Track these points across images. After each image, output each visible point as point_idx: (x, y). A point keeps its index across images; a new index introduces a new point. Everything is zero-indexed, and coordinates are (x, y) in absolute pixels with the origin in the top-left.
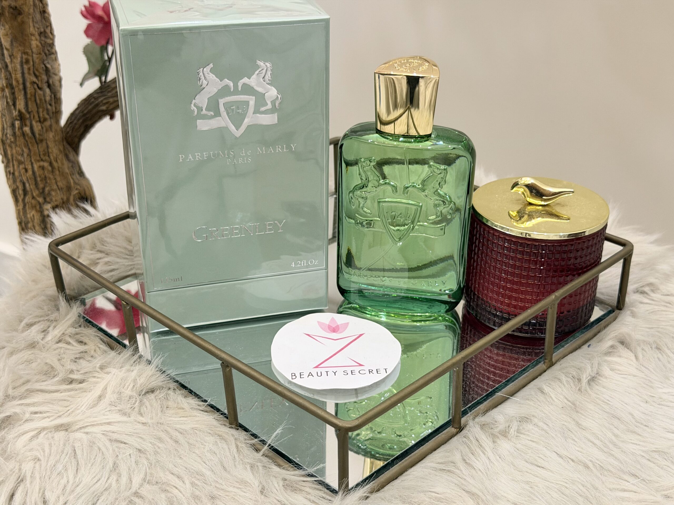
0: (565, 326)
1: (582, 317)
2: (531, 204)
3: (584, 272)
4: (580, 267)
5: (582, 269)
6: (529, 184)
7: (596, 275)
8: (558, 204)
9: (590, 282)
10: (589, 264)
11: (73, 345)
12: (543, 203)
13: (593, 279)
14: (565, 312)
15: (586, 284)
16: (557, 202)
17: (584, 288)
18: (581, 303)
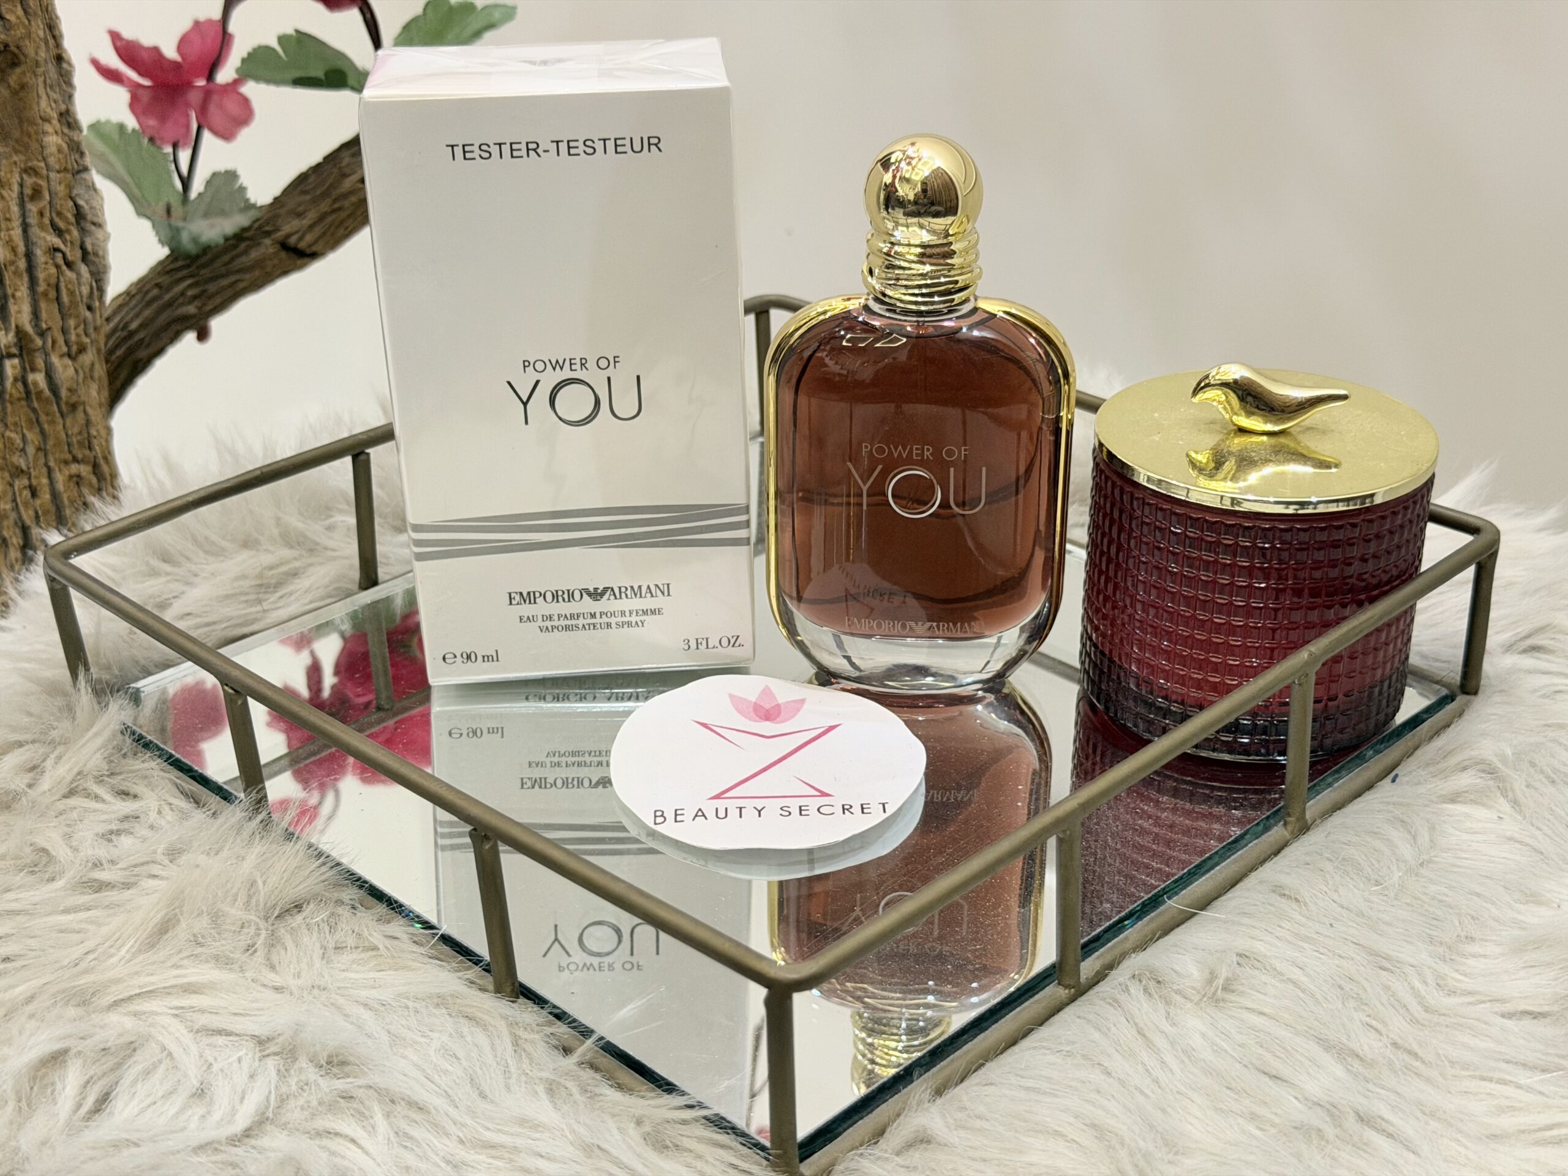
0: (1341, 732)
1: (1379, 706)
2: (1242, 431)
3: (1384, 594)
4: (1374, 581)
5: (1378, 586)
6: (1236, 382)
7: (1411, 603)
8: (1309, 429)
9: (1398, 619)
10: (1395, 572)
11: (104, 801)
12: (1270, 427)
13: (1406, 612)
14: (1341, 696)
15: (1389, 625)
16: (1307, 423)
17: (1384, 635)
18: (1379, 672)
